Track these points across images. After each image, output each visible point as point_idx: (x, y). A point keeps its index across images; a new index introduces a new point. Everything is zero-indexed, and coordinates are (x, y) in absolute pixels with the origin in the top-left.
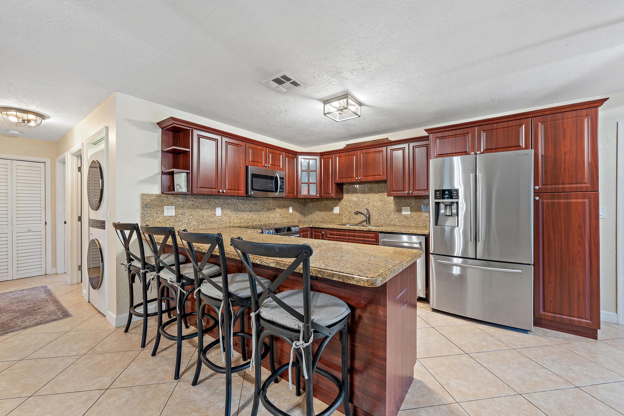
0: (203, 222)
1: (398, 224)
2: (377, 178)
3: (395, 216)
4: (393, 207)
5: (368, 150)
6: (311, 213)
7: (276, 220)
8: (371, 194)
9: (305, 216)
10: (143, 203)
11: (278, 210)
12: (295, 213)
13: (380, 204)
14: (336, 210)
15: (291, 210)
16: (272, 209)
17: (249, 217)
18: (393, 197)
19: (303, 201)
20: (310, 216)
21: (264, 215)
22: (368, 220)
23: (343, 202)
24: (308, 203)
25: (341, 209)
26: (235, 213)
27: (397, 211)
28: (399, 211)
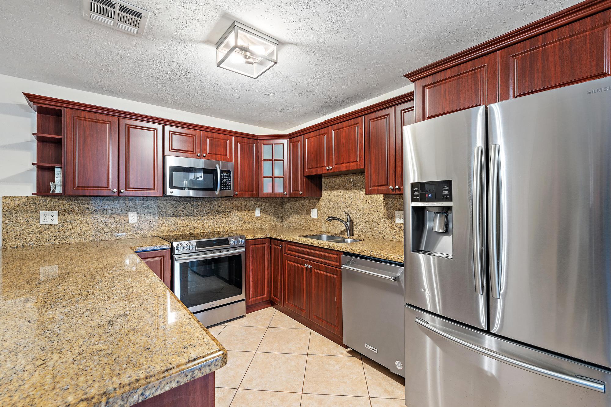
0: (106, 231)
1: (390, 238)
2: (353, 166)
3: (385, 226)
4: (382, 210)
5: (340, 125)
6: (288, 216)
7: (232, 226)
8: (355, 191)
9: (282, 220)
10: (4, 209)
11: (236, 213)
12: (265, 216)
13: (365, 205)
14: (314, 213)
15: (258, 213)
16: (225, 212)
17: (186, 223)
18: (382, 195)
19: (279, 200)
20: (288, 220)
21: (212, 220)
22: (351, 230)
23: (322, 203)
24: (286, 203)
25: (319, 212)
26: (161, 218)
27: (389, 218)
28: (391, 216)
